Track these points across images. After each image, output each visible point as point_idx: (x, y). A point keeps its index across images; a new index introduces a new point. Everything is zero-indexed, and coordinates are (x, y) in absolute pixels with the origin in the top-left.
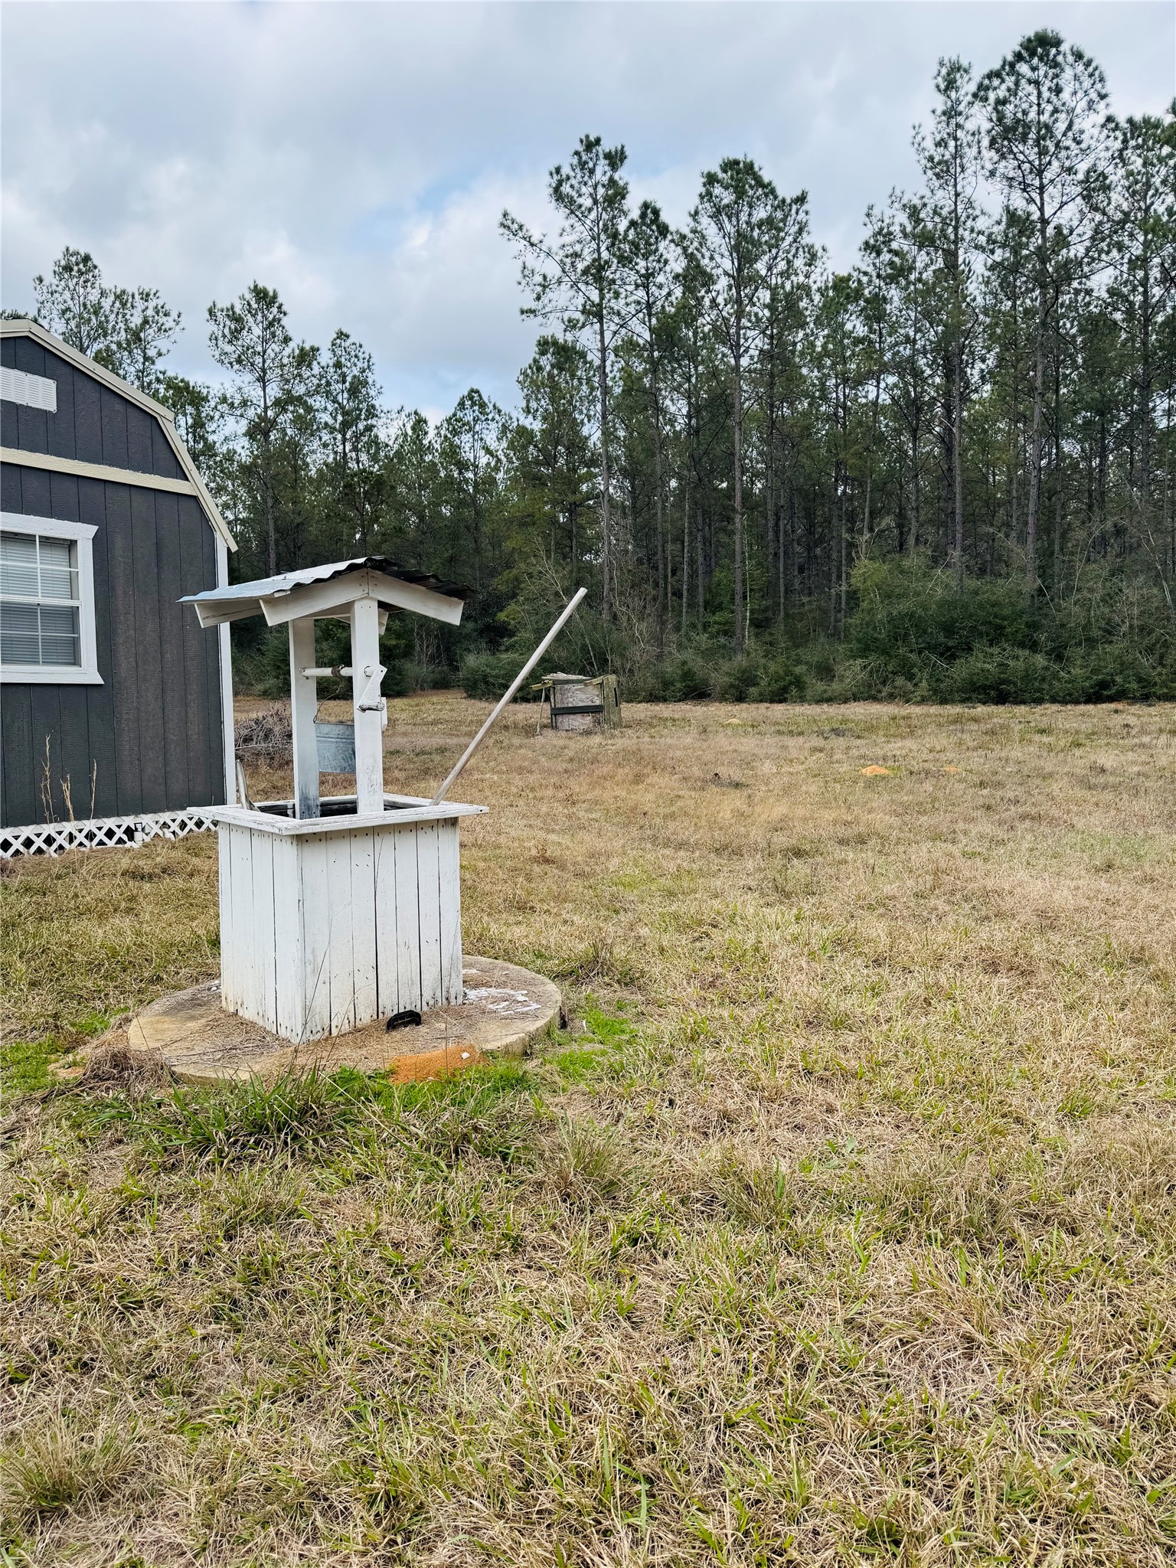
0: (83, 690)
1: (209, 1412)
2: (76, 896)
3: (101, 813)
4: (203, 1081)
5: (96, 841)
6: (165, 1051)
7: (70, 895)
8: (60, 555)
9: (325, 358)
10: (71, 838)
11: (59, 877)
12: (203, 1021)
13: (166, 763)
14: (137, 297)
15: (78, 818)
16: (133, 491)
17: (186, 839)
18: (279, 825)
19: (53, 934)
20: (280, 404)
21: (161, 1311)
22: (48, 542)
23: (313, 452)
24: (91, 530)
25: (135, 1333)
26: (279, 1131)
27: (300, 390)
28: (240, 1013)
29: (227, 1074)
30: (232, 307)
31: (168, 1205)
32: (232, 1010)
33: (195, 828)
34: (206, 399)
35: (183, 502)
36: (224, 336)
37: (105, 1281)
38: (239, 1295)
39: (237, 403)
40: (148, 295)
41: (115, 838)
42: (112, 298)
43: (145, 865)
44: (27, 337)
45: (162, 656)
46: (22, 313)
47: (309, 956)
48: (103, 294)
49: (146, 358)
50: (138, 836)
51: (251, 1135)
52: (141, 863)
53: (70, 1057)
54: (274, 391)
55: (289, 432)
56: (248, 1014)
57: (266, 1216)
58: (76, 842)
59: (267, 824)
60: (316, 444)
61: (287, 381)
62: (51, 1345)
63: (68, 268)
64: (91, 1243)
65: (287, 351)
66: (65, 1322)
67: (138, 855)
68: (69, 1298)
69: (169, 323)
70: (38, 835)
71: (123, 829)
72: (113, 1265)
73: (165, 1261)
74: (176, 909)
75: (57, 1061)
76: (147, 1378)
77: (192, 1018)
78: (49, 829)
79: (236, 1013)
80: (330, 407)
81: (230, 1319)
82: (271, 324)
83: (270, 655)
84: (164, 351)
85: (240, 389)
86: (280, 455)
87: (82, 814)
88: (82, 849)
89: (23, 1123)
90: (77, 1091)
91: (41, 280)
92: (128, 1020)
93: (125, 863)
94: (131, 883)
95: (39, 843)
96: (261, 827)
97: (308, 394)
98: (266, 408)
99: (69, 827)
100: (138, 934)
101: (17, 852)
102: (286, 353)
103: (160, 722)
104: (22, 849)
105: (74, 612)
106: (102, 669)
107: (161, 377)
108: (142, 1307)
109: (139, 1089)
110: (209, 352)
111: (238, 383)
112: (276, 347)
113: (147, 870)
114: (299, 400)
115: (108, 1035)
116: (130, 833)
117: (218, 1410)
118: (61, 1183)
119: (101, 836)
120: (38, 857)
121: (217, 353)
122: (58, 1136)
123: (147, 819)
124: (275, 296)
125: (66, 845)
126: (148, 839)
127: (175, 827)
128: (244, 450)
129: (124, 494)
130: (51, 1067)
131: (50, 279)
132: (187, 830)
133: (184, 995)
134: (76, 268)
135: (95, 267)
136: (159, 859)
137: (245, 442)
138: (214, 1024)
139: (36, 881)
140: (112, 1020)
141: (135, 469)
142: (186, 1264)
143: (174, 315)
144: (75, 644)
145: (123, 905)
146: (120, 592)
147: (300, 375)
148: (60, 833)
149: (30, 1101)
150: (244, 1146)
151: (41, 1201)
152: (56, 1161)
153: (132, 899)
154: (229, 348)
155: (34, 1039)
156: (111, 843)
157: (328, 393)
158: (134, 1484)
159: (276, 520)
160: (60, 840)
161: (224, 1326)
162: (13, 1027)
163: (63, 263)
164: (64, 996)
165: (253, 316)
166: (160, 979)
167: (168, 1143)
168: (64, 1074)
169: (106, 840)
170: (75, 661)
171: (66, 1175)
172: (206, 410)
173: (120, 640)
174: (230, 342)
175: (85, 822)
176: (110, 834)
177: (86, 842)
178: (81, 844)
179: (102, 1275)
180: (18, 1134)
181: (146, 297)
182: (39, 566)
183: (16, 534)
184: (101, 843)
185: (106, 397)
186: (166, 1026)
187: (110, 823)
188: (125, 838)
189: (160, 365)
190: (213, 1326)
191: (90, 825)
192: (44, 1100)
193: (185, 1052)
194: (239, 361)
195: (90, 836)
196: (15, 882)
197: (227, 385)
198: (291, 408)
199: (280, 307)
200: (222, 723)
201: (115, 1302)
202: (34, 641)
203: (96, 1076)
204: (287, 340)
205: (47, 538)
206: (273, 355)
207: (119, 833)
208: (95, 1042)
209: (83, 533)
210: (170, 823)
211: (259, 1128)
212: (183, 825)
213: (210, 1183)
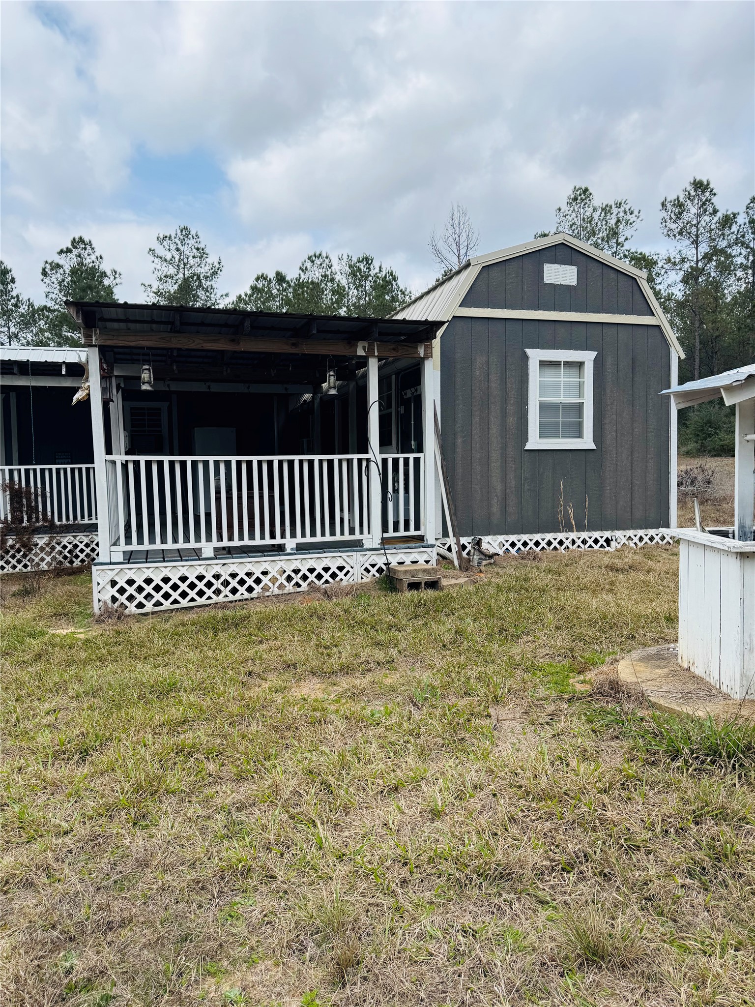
0: (584, 453)
1: (689, 938)
2: (578, 578)
3: (591, 528)
4: (671, 711)
5: (588, 545)
6: (643, 685)
7: (575, 577)
8: (575, 371)
9: (742, 219)
10: (574, 542)
11: (567, 565)
12: (666, 670)
13: (632, 499)
14: (614, 206)
15: (578, 531)
16: (619, 327)
17: (643, 548)
18: (728, 544)
19: (566, 599)
20: (707, 257)
21: (651, 857)
22: (568, 364)
23: (730, 286)
24: (593, 354)
25: (635, 866)
26: (729, 757)
27: (723, 244)
28: (692, 669)
29: (688, 709)
30: (678, 198)
31: (652, 788)
32: (685, 666)
33: (649, 542)
34: (656, 263)
35: (650, 330)
36: (671, 218)
37: (615, 826)
38: (707, 864)
39: (677, 261)
40: (620, 204)
41: (599, 544)
42: (600, 211)
43: (619, 563)
44: (563, 243)
45: (633, 430)
46: (547, 232)
47: (747, 639)
48: (595, 210)
49: (618, 244)
50: (613, 544)
51: (707, 755)
52: (616, 561)
53: (582, 677)
54: (704, 248)
55: (713, 274)
56: (698, 671)
57: (721, 816)
58: (576, 545)
59: (719, 543)
60: (732, 280)
61: (714, 240)
62: (585, 856)
63: (575, 199)
64: (606, 799)
65: (716, 219)
66: (593, 843)
67: (613, 556)
68: (594, 829)
69: (632, 218)
70: (555, 539)
71: (604, 539)
72: (619, 817)
73: (653, 824)
74: (639, 593)
75: (574, 678)
76: (646, 899)
77: (658, 667)
78: (561, 536)
79: (689, 669)
80: (744, 252)
81: (700, 879)
82: (704, 204)
83: (692, 427)
84: (629, 237)
85: (680, 251)
86: (705, 292)
87: (580, 528)
88: (580, 549)
89: (558, 712)
90: (589, 699)
91: (559, 209)
92: (617, 661)
93: (606, 560)
94: (610, 573)
95: (555, 544)
96: (713, 545)
97: (729, 246)
98: (697, 261)
99: (573, 535)
100: (618, 606)
101: (543, 548)
102: (714, 221)
103: (630, 472)
104: (546, 546)
105: (580, 406)
106: (595, 440)
107: (627, 253)
108: (638, 850)
109: (628, 707)
110: (660, 230)
111: (679, 248)
112: (707, 218)
113: (620, 566)
114: (723, 251)
115: (605, 668)
116: (608, 541)
117: (696, 940)
118: (584, 755)
119: (590, 542)
120: (554, 552)
121: (665, 231)
122: (579, 725)
123: (619, 534)
124: (708, 184)
125: (570, 546)
126: (619, 546)
127: (636, 540)
128: (679, 292)
129: (614, 329)
130: (571, 681)
131: (565, 208)
132: (644, 542)
133: (653, 650)
134: (579, 198)
135: (591, 194)
136: (627, 560)
137: (681, 286)
138: (674, 674)
139: (554, 566)
140: (607, 659)
141: (621, 313)
142: (667, 832)
143: (636, 213)
144: (580, 425)
145: (607, 586)
146: (608, 392)
147: (723, 234)
148: (567, 539)
149: (561, 699)
150: (703, 762)
151: (574, 764)
152: (580, 740)
153: (612, 583)
154: (673, 226)
155: (560, 661)
156: (596, 547)
157: (743, 244)
158: (643, 967)
159: (700, 335)
160: (567, 543)
161: (697, 884)
162: (548, 652)
163: (572, 196)
164: (576, 638)
165: (692, 200)
166: (633, 637)
167: (649, 747)
168: (579, 687)
169: (593, 545)
170: (580, 435)
171: (586, 751)
172: (656, 270)
173: (607, 421)
174: (675, 222)
175: (582, 533)
176: (596, 541)
177: (582, 545)
178: (579, 546)
179: (614, 822)
180: (556, 718)
181: (619, 205)
182: (562, 379)
183: (551, 362)
184: (590, 546)
185: (606, 270)
186: (642, 669)
187: (596, 534)
188: (605, 544)
189: (627, 246)
190: (688, 880)
191: (584, 535)
192: (569, 700)
193: (656, 689)
194: (680, 233)
195: (584, 542)
196: (543, 565)
197: (670, 251)
198: (715, 258)
199: (711, 191)
200: (669, 473)
201: (622, 841)
202: (557, 424)
203: (600, 693)
204: (715, 212)
205: (567, 362)
206: (704, 224)
207: (602, 541)
208: (596, 671)
209: (588, 357)
210: (633, 537)
211: (714, 752)
212: (641, 539)
213: (680, 781)
